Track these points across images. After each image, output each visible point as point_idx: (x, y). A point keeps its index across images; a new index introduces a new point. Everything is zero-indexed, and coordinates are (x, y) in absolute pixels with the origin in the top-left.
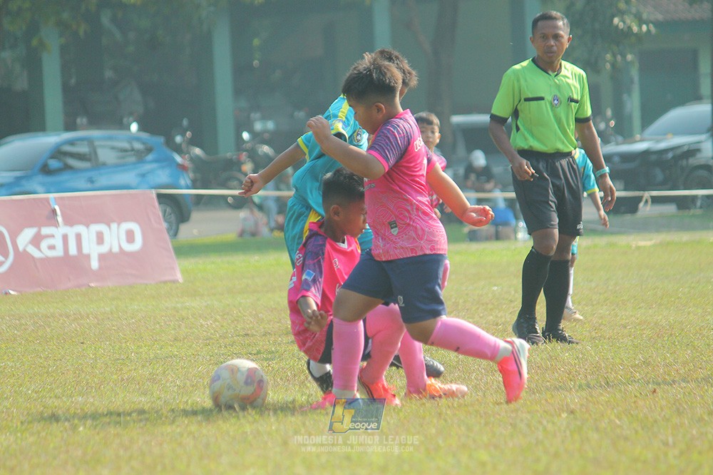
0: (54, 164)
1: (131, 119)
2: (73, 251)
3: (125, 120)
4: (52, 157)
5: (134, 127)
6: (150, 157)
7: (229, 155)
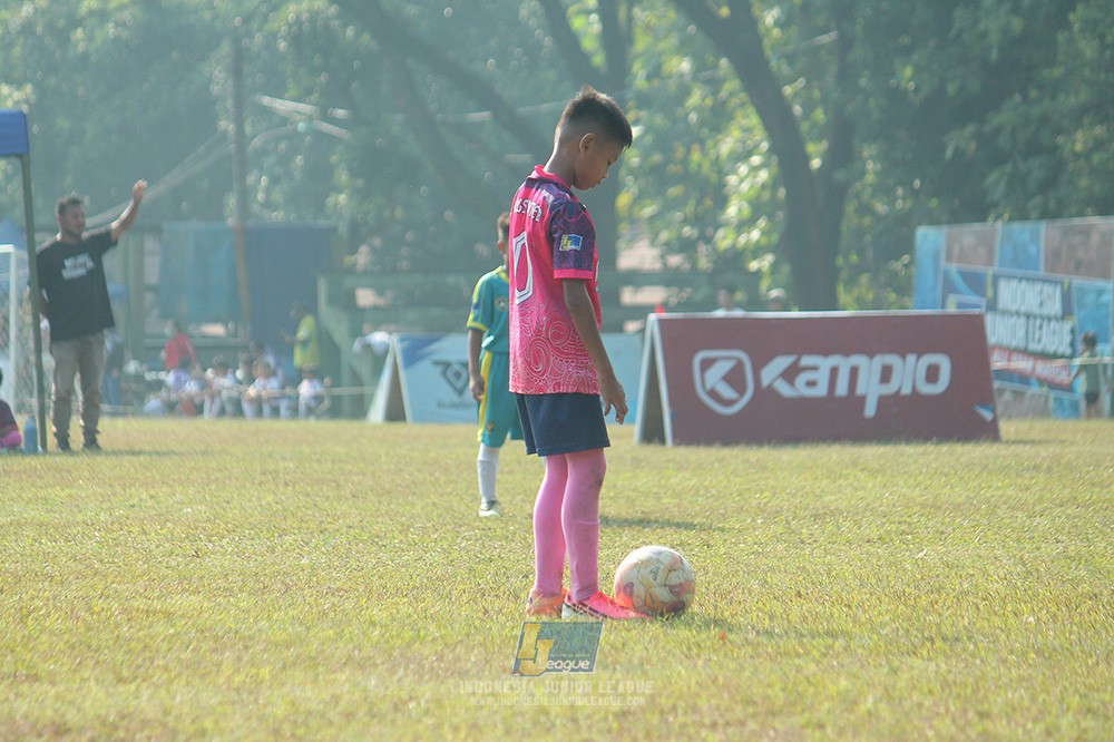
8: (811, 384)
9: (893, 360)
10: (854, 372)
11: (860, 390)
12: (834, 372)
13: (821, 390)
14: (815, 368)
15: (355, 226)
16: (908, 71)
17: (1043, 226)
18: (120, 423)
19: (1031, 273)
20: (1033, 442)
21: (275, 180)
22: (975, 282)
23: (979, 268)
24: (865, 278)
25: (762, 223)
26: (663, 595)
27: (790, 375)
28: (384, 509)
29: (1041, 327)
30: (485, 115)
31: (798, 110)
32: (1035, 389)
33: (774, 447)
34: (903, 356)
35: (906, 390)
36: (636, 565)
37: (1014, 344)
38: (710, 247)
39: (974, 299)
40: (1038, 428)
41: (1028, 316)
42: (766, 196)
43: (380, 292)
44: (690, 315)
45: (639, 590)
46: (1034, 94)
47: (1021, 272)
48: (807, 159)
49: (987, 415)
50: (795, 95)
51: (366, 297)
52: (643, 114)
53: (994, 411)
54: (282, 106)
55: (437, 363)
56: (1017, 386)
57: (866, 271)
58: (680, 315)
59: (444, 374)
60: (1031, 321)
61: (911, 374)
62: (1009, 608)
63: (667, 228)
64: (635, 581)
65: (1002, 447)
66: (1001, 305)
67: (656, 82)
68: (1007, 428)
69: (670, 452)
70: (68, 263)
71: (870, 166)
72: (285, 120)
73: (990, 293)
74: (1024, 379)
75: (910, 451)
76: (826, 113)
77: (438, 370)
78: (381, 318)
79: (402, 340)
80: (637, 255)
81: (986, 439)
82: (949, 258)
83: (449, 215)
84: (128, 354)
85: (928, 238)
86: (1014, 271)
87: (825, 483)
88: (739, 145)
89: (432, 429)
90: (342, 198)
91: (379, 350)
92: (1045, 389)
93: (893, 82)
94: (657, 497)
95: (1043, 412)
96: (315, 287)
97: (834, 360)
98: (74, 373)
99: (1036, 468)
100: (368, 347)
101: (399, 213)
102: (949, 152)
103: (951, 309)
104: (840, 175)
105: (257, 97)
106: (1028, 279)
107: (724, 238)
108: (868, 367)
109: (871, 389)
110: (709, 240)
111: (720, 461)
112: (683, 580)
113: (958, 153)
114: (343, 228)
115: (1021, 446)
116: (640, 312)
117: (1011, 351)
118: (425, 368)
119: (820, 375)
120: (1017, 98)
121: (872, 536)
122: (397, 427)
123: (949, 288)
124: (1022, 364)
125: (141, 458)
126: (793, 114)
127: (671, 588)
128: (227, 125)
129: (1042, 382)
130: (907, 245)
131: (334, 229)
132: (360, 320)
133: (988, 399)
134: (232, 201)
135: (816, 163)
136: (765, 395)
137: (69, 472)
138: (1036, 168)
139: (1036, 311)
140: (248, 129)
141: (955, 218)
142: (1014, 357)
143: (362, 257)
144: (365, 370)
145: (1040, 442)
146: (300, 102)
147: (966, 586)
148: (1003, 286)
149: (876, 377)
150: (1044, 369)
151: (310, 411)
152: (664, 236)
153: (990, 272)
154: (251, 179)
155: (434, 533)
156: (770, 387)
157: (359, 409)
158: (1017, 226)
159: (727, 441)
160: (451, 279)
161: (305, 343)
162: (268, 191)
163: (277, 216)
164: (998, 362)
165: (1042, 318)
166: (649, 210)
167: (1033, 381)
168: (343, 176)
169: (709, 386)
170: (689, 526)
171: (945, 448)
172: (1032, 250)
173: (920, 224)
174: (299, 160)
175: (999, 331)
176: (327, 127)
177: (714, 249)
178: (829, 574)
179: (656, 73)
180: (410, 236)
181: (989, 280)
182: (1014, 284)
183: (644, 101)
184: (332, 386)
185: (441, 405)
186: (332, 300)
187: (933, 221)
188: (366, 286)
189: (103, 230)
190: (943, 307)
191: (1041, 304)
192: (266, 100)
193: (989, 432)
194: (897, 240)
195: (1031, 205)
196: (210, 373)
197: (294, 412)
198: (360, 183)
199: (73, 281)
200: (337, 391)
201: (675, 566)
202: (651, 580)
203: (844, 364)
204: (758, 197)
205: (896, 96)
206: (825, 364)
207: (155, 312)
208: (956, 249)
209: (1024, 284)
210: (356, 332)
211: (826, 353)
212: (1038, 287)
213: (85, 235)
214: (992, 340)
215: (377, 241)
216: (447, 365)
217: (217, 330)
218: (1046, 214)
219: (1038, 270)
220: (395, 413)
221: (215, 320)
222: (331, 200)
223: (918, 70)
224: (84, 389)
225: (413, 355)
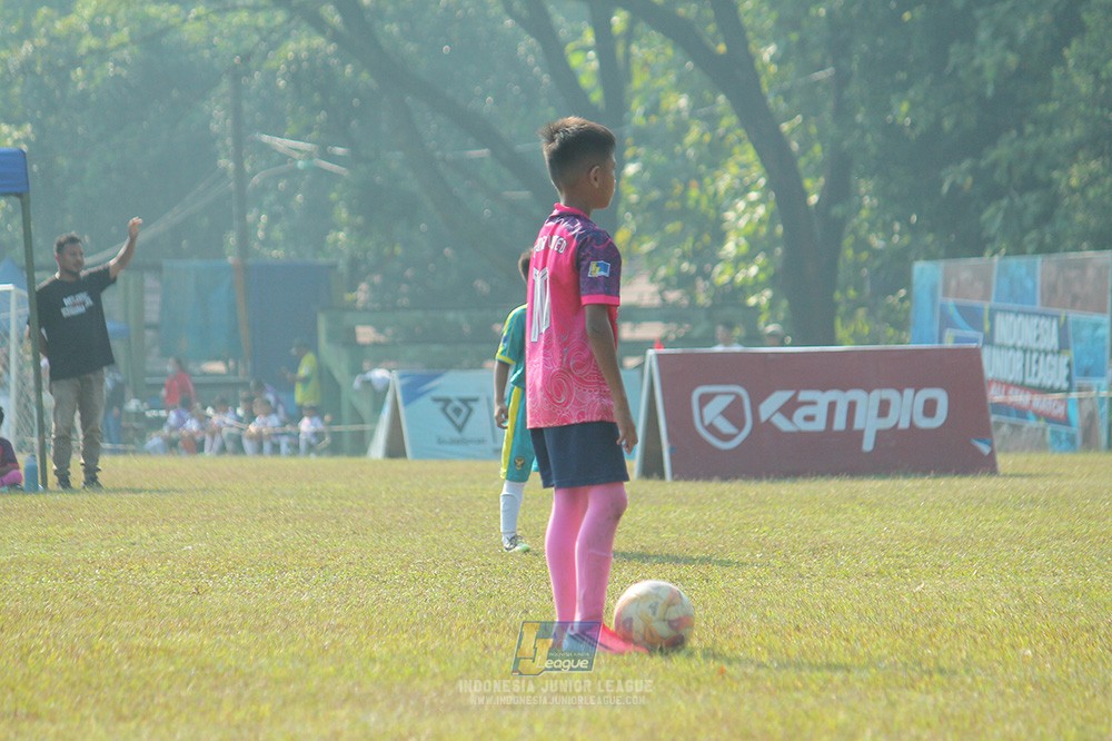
8: (810, 418)
9: (890, 394)
10: (852, 406)
11: (858, 425)
12: (832, 406)
13: (819, 425)
14: (813, 403)
15: (354, 263)
16: (905, 107)
17: (1039, 259)
18: (121, 460)
19: (1027, 307)
20: (1030, 476)
21: (274, 218)
22: (972, 317)
23: (976, 303)
24: (861, 312)
25: (760, 259)
26: (663, 630)
27: (788, 410)
28: (384, 545)
29: (1037, 362)
30: (485, 152)
31: (795, 146)
32: (1032, 423)
33: (772, 482)
34: (901, 392)
35: (904, 424)
36: (634, 601)
37: (1011, 378)
38: (708, 283)
39: (971, 333)
40: (1036, 461)
41: (1025, 351)
42: (764, 230)
43: (380, 329)
44: (688, 350)
45: (638, 626)
46: (1029, 129)
47: (1017, 307)
48: (804, 194)
49: (985, 449)
50: (793, 130)
51: (366, 334)
52: (642, 151)
53: (991, 445)
54: (282, 143)
55: (436, 400)
56: (1014, 420)
57: (862, 306)
58: (679, 351)
59: (444, 410)
60: (1028, 356)
61: (908, 408)
62: (1007, 640)
63: (665, 264)
64: (634, 617)
65: (1000, 480)
66: (998, 340)
67: (654, 119)
68: (1004, 461)
69: (669, 487)
70: (67, 301)
71: (867, 200)
72: (284, 158)
73: (987, 327)
74: (1021, 412)
75: (908, 484)
76: (823, 149)
77: (440, 405)
78: (381, 354)
79: (402, 377)
80: (636, 291)
81: (984, 473)
82: (946, 293)
83: (448, 251)
84: (129, 392)
85: (925, 272)
86: (1010, 305)
87: (823, 517)
88: (737, 181)
89: (432, 465)
90: (342, 235)
91: (379, 387)
92: (1042, 423)
93: (890, 117)
94: (657, 532)
95: (1040, 446)
96: (315, 324)
97: (832, 395)
98: (74, 412)
99: (1033, 501)
100: (368, 383)
101: (398, 250)
102: (945, 188)
103: (949, 344)
104: (837, 211)
105: (257, 135)
106: (1025, 313)
107: (722, 273)
108: (867, 402)
109: (869, 424)
110: (707, 276)
111: (719, 496)
112: (681, 614)
113: (954, 188)
114: (343, 266)
115: (1018, 480)
116: (639, 347)
117: (1008, 385)
118: (424, 403)
119: (817, 410)
120: (1014, 133)
121: (871, 569)
122: (398, 463)
123: (947, 322)
124: (1020, 398)
125: (142, 495)
126: (789, 148)
127: (670, 623)
128: (226, 163)
129: (1038, 415)
130: (904, 279)
131: (334, 267)
132: (360, 357)
133: (985, 433)
134: (232, 239)
135: (813, 199)
136: (763, 429)
137: (70, 510)
138: (1032, 202)
139: (1035, 345)
140: (248, 167)
141: (953, 253)
142: (1011, 391)
143: (362, 294)
144: (365, 407)
145: (1038, 475)
146: (299, 140)
147: (963, 619)
148: (999, 318)
149: (875, 412)
150: (1041, 403)
151: (310, 448)
152: (662, 272)
153: (987, 306)
154: (250, 217)
155: (434, 569)
156: (768, 421)
157: (360, 445)
158: (1013, 261)
159: (726, 476)
160: (451, 316)
161: (306, 380)
162: (268, 229)
163: (277, 253)
164: (995, 395)
165: (1039, 352)
166: (648, 246)
167: (1030, 415)
168: (342, 214)
169: (707, 422)
170: (689, 561)
171: (942, 482)
172: (1029, 284)
173: (917, 259)
174: (299, 197)
175: (996, 365)
176: (326, 165)
177: (712, 284)
178: (827, 608)
179: (654, 109)
180: (409, 273)
181: (986, 315)
182: (1011, 317)
183: (642, 137)
184: (330, 424)
185: (440, 441)
186: (332, 337)
187: (930, 257)
188: (364, 324)
189: (101, 267)
190: (941, 341)
191: (1038, 338)
192: (265, 138)
193: (987, 466)
194: (895, 274)
195: (1027, 238)
196: (210, 411)
197: (295, 449)
198: (359, 220)
199: (72, 319)
200: (336, 428)
201: (673, 600)
202: (650, 615)
203: (842, 399)
204: (756, 232)
205: (893, 131)
206: (823, 398)
207: (156, 350)
208: (953, 283)
209: (1020, 318)
210: (357, 370)
211: (824, 389)
212: (1035, 320)
213: (83, 273)
214: (989, 374)
215: (377, 279)
216: (447, 401)
217: (218, 367)
218: (1042, 249)
219: (1034, 303)
220: (395, 449)
221: (216, 358)
222: (330, 238)
223: (914, 105)
224: (84, 427)
225: (412, 392)
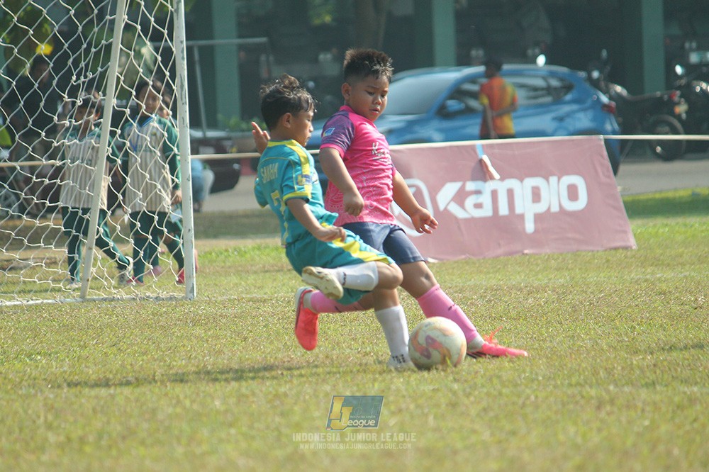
0: (453, 105)
1: (537, 51)
2: (504, 210)
3: (530, 52)
4: (451, 97)
5: (541, 60)
6: (568, 97)
7: (658, 94)
